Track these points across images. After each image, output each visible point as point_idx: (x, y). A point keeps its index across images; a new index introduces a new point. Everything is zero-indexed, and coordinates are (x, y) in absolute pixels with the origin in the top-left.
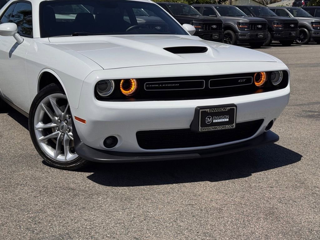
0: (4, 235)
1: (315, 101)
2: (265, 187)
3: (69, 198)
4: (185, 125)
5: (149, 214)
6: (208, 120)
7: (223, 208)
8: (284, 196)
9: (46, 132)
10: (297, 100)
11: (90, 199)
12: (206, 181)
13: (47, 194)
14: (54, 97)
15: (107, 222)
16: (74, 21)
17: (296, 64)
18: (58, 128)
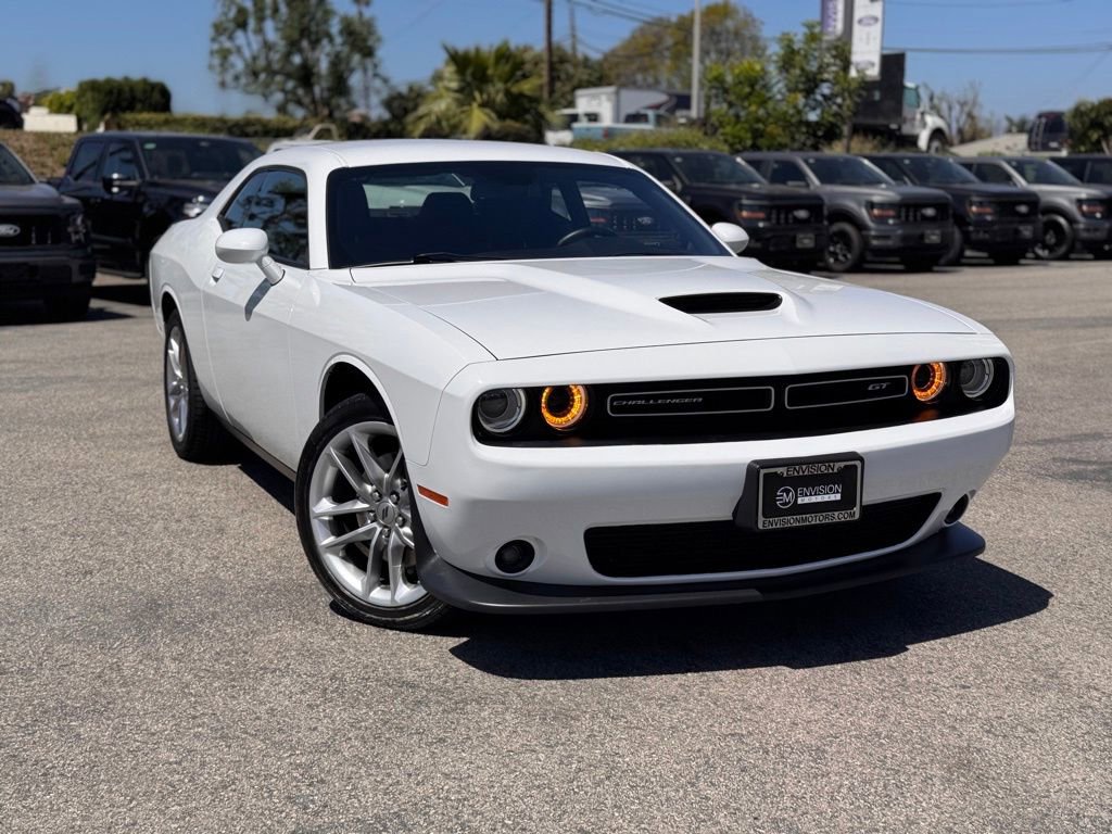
0: (227, 816)
1: (1088, 431)
2: (947, 685)
3: (402, 711)
4: (720, 510)
5: (619, 762)
6: (784, 498)
7: (827, 748)
8: (999, 714)
9: (341, 524)
10: (1036, 426)
11: (457, 716)
12: (779, 667)
13: (343, 697)
14: (363, 432)
15: (505, 782)
16: (417, 213)
17: (1035, 319)
18: (372, 514)
